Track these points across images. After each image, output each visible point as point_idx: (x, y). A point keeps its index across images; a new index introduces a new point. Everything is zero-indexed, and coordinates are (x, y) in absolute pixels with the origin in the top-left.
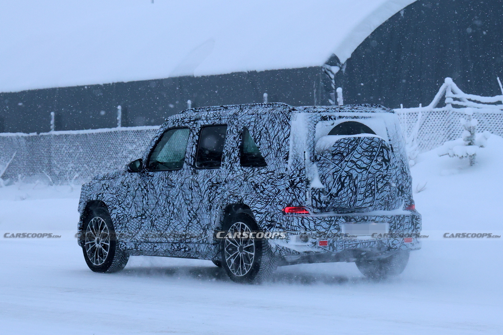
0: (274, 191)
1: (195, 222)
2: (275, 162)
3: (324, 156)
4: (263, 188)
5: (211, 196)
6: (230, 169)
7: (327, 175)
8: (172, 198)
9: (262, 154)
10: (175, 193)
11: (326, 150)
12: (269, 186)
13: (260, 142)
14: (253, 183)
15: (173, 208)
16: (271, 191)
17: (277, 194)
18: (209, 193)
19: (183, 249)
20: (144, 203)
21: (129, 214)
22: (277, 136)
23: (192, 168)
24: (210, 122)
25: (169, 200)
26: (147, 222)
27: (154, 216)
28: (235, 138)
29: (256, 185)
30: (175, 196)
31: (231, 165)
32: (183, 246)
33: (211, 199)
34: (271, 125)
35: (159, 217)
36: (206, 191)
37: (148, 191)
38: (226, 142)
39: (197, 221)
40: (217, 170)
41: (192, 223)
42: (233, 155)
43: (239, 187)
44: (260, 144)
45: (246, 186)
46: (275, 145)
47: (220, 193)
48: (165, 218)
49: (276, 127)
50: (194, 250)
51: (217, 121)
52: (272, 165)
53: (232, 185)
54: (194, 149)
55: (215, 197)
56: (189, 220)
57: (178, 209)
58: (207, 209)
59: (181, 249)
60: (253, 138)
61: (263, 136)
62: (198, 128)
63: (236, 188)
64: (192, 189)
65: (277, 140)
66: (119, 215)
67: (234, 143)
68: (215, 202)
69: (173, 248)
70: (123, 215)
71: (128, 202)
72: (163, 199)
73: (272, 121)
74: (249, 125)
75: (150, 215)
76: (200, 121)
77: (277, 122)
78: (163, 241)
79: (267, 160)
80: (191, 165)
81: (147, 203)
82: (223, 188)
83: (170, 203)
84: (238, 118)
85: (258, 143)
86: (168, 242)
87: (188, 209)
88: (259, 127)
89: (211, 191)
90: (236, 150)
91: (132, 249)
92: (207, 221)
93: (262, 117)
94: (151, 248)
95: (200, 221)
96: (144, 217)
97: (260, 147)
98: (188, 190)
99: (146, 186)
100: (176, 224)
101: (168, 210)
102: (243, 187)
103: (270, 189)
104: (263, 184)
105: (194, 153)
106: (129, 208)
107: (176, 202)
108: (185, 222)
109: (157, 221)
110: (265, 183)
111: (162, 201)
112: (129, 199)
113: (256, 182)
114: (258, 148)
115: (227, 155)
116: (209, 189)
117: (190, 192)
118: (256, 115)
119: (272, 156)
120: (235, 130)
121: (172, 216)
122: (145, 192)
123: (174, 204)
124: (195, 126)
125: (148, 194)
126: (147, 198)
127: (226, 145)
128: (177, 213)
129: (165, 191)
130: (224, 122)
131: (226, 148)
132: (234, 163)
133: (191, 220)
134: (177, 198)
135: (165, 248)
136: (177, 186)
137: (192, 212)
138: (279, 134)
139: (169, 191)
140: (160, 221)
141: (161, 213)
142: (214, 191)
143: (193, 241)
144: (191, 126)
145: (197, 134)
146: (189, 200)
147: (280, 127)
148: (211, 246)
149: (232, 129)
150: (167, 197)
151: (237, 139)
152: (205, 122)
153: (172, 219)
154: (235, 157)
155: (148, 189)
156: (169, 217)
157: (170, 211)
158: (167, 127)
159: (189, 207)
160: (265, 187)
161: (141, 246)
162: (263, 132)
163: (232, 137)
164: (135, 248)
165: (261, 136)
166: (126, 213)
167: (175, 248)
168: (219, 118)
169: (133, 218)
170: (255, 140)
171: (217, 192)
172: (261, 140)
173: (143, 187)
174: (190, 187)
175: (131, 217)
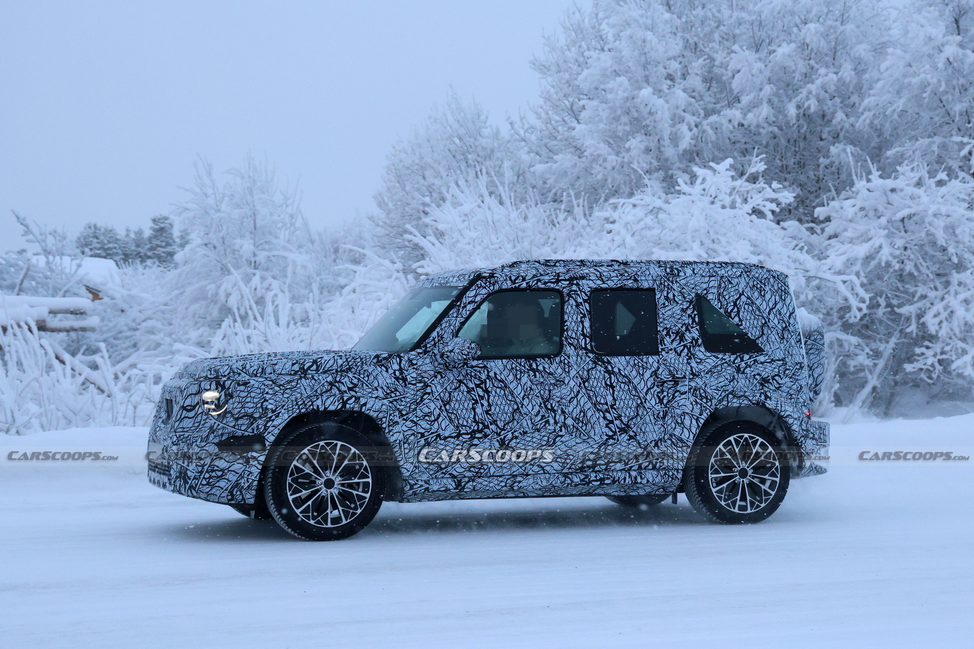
0: (795, 387)
1: (625, 437)
2: (782, 346)
3: (812, 339)
4: (778, 383)
5: (664, 396)
6: (687, 355)
8: (558, 402)
9: (749, 335)
10: (568, 394)
12: (787, 379)
13: (739, 317)
14: (757, 377)
15: (563, 417)
16: (791, 388)
17: (799, 392)
18: (658, 393)
19: (596, 481)
20: (479, 410)
21: (432, 431)
22: (776, 309)
23: (591, 355)
24: (611, 284)
25: (551, 405)
26: (488, 444)
27: (510, 433)
28: (684, 310)
29: (763, 379)
30: (569, 398)
31: (689, 350)
32: (596, 477)
33: (665, 402)
34: (756, 294)
35: (525, 433)
36: (649, 389)
37: (486, 391)
38: (661, 316)
39: (629, 435)
40: (656, 358)
41: (614, 439)
42: (689, 335)
43: (730, 382)
44: (740, 320)
45: (743, 381)
46: (776, 321)
47: (686, 392)
48: (543, 434)
49: (768, 296)
50: (627, 482)
51: (630, 284)
52: (778, 351)
53: (712, 379)
54: (587, 324)
55: (673, 398)
56: (607, 435)
57: (576, 419)
58: (657, 417)
59: (590, 482)
60: (722, 311)
61: (743, 309)
62: (584, 292)
63: (722, 384)
64: (612, 386)
65: (778, 316)
66: (406, 434)
67: (684, 318)
68: (675, 405)
69: (569, 482)
70: (413, 434)
71: (426, 410)
72: (534, 403)
73: (757, 288)
74: (705, 292)
75: (499, 431)
76: (584, 281)
77: (767, 289)
78: (531, 472)
79: (762, 343)
80: (586, 348)
81: (487, 412)
82: (693, 384)
83: (553, 410)
84: (678, 280)
85: (737, 319)
86: (545, 473)
87: (605, 418)
88: (731, 295)
89: (662, 390)
90: (692, 328)
91: (447, 490)
92: (655, 435)
93: (733, 282)
94: (505, 486)
95: (636, 435)
96: (478, 435)
97: (742, 325)
98: (602, 389)
99: (482, 383)
100: (570, 443)
101: (552, 421)
102: (738, 382)
103: (790, 384)
104: (777, 378)
105: (588, 330)
106: (432, 421)
107: (571, 409)
108: (596, 438)
109: (518, 441)
110: (780, 376)
111: (531, 407)
112: (433, 406)
113: (765, 375)
114: (738, 325)
115: (668, 334)
116: (658, 386)
117: (608, 392)
118: (719, 279)
119: (774, 337)
120: (680, 297)
121: (561, 430)
122: (481, 393)
123: (567, 411)
124: (574, 288)
125: (489, 396)
126: (486, 404)
127: (662, 320)
128: (573, 426)
129: (537, 391)
130: (646, 285)
131: (662, 325)
132: (693, 347)
133: (613, 435)
134: (575, 402)
135: (545, 483)
136: (572, 383)
137: (617, 422)
138: (778, 307)
139: (550, 391)
140: (529, 439)
141: (531, 426)
142: (669, 389)
143: (613, 468)
144: (564, 288)
145: (585, 301)
146: (606, 404)
147: (777, 298)
148: (676, 473)
149: (670, 296)
150: (546, 401)
151: (689, 312)
152: (599, 282)
153: (562, 436)
154: (693, 338)
155: (487, 389)
156: (555, 432)
157: (556, 423)
158: (497, 287)
159: (607, 415)
160: (780, 382)
161: (474, 484)
162: (741, 303)
163: (677, 309)
164: (455, 489)
165: (738, 309)
166: (422, 431)
167: (573, 482)
168: (633, 278)
169: (445, 438)
170: (729, 314)
171: (678, 391)
172: (741, 314)
173: (471, 385)
174: (609, 383)
175: (439, 436)
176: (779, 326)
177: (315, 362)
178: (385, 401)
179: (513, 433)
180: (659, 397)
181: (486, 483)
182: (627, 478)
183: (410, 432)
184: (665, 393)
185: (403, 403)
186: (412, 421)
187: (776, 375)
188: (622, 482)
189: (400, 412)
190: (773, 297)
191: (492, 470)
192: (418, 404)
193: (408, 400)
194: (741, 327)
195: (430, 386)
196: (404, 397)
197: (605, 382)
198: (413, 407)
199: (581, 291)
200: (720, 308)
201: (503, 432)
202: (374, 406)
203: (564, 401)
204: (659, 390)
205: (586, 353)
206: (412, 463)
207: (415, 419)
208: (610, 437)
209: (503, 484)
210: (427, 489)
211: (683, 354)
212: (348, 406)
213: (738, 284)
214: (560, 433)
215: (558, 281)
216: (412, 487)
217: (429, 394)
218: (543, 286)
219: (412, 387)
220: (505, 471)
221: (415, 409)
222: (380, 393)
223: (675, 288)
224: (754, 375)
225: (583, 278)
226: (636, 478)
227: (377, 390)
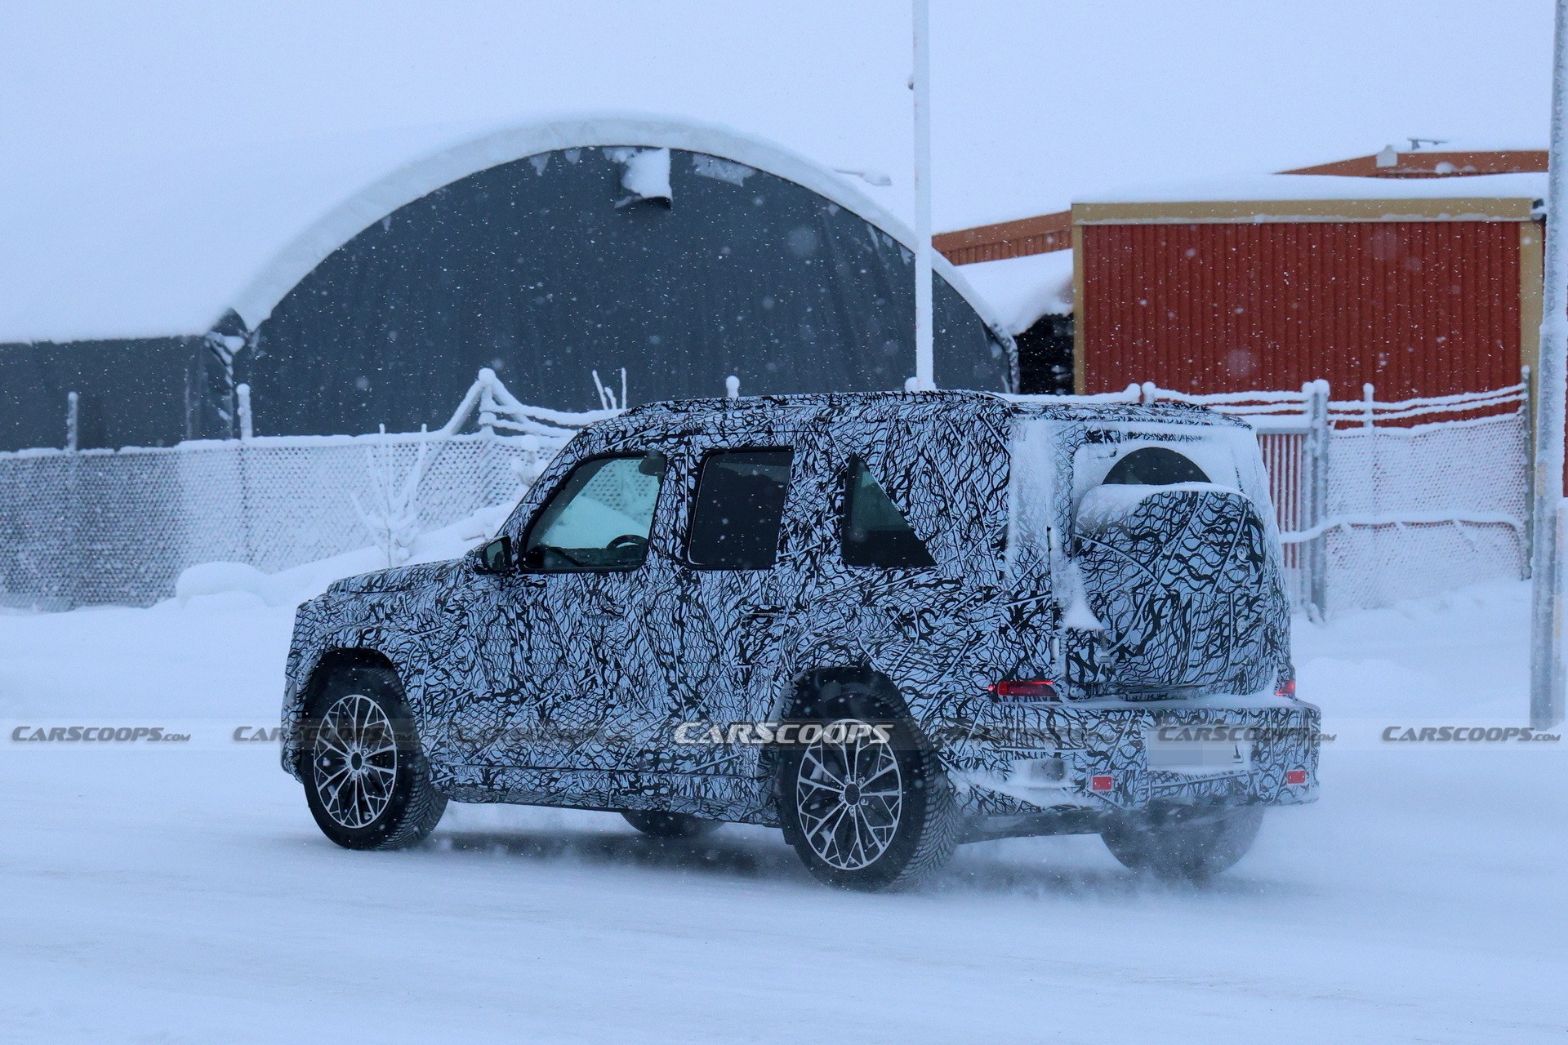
0: (963, 634)
1: (693, 714)
2: (963, 553)
3: (1106, 540)
4: (927, 625)
5: (750, 644)
6: (808, 570)
7: (1114, 595)
8: (612, 647)
9: (917, 533)
10: (625, 634)
11: (1112, 525)
12: (948, 619)
13: (908, 500)
14: (893, 613)
15: (615, 674)
16: (952, 636)
17: (972, 644)
18: (742, 637)
19: (649, 788)
20: (518, 658)
21: (464, 688)
22: (968, 482)
23: (677, 567)
24: (733, 439)
25: (603, 651)
26: (526, 713)
27: (550, 697)
28: (821, 487)
29: (902, 617)
30: (625, 642)
31: (813, 561)
32: (649, 781)
33: (749, 654)
34: (944, 452)
35: (568, 698)
36: (731, 630)
37: (529, 626)
38: (792, 497)
39: (699, 712)
40: (763, 573)
41: (679, 717)
42: (819, 533)
43: (847, 621)
44: (909, 505)
45: (869, 619)
46: (963, 506)
47: (779, 638)
48: (590, 701)
49: (962, 457)
50: (687, 794)
51: (759, 439)
52: (953, 563)
53: (822, 615)
54: (683, 513)
55: (762, 648)
56: (670, 709)
57: (634, 679)
58: (735, 680)
59: (642, 789)
60: (883, 486)
61: (917, 483)
62: (693, 457)
63: (834, 625)
64: (682, 624)
65: (969, 495)
66: (432, 689)
67: (819, 500)
68: (763, 661)
69: (617, 786)
70: (443, 691)
71: (460, 654)
72: (583, 649)
73: (948, 441)
74: (867, 450)
75: (537, 693)
76: (699, 437)
77: (964, 443)
78: (578, 766)
79: (934, 548)
80: (673, 556)
81: (527, 659)
82: (792, 623)
83: (605, 662)
84: (830, 429)
85: (903, 502)
86: (595, 769)
87: (667, 678)
88: (905, 457)
89: (748, 632)
90: (827, 518)
91: (475, 785)
92: (734, 714)
93: (912, 430)
94: (540, 785)
95: (708, 712)
96: (515, 698)
97: (908, 513)
98: (668, 627)
99: (523, 613)
100: (625, 720)
101: (600, 681)
102: (860, 621)
103: (952, 629)
104: (927, 616)
105: (682, 524)
106: (465, 672)
107: (627, 660)
108: (657, 714)
109: (560, 710)
110: (933, 613)
111: (579, 655)
112: (466, 648)
113: (905, 609)
114: (903, 514)
115: (795, 531)
116: (743, 626)
117: (675, 633)
118: (893, 424)
119: (952, 537)
120: (822, 463)
121: (611, 697)
122: (522, 629)
123: (622, 663)
124: (682, 449)
125: (530, 634)
126: (526, 647)
127: (790, 505)
128: (628, 689)
129: (588, 628)
130: (780, 440)
131: (790, 513)
132: (822, 554)
133: (678, 710)
134: (632, 649)
135: (587, 786)
136: (632, 616)
137: (682, 687)
138: (973, 477)
139: (603, 628)
140: (573, 709)
141: (574, 686)
142: (759, 630)
143: (681, 768)
144: (669, 450)
145: (690, 472)
146: (672, 654)
147: (977, 459)
148: (749, 785)
149: (810, 460)
150: (597, 645)
151: (829, 489)
152: (718, 438)
153: (613, 707)
154: (824, 539)
155: (529, 622)
156: (603, 699)
157: (605, 683)
158: (586, 452)
159: (672, 673)
160: (933, 623)
161: (505, 778)
162: (917, 472)
163: (812, 482)
164: (483, 784)
165: (910, 482)
166: (454, 687)
167: (621, 787)
168: (766, 429)
169: (479, 700)
170: (892, 493)
171: (770, 635)
172: (913, 491)
173: (512, 616)
174: (677, 618)
175: (471, 696)
176: (966, 516)
177: (383, 575)
178: (416, 638)
179: (553, 697)
180: (741, 644)
181: (517, 778)
182: (688, 786)
183: (440, 688)
184: (751, 639)
185: (437, 641)
186: (443, 670)
187: (925, 611)
188: (682, 794)
189: (431, 654)
190: (970, 457)
191: (533, 758)
192: (452, 643)
193: (442, 636)
194: (907, 518)
195: (467, 615)
196: (438, 632)
197: (673, 615)
198: (446, 647)
199: (689, 454)
200: (881, 482)
201: (542, 695)
202: (394, 641)
203: (619, 646)
204: (743, 633)
205: (672, 564)
206: (435, 737)
207: (448, 668)
208: (675, 714)
209: (537, 782)
210: (452, 780)
211: (803, 568)
212: (365, 642)
213: (919, 434)
214: (611, 702)
215: (666, 437)
216: (435, 774)
217: (464, 627)
218: (643, 448)
219: (449, 615)
220: (548, 760)
221: (448, 652)
222: (414, 625)
223: (820, 445)
224: (888, 610)
225: (698, 431)
226: (699, 788)
227: (413, 619)
